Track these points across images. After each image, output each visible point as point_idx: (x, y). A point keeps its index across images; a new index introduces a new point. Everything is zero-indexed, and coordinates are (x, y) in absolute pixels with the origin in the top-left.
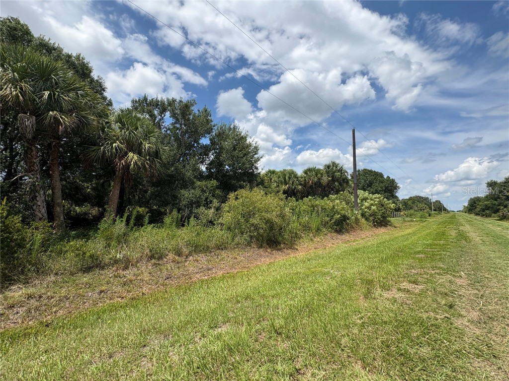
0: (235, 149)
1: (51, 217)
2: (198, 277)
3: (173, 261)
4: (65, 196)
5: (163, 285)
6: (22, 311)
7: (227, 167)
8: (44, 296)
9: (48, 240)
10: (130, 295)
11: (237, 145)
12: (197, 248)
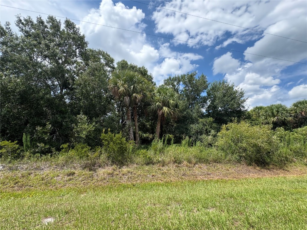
0: (224, 96)
1: (135, 139)
2: (202, 178)
3: (187, 166)
4: (140, 129)
5: (181, 178)
6: (127, 177)
7: (220, 108)
8: (133, 173)
9: (134, 149)
10: (165, 180)
11: (226, 93)
12: (201, 160)
